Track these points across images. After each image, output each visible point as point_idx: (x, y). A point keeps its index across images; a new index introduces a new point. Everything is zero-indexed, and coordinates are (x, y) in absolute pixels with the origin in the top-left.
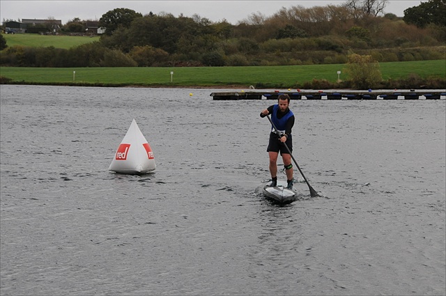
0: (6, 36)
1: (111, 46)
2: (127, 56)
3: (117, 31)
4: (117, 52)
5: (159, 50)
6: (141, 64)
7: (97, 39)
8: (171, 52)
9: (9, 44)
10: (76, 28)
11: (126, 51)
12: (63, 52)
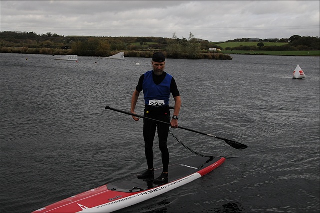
0: (264, 43)
1: (292, 45)
2: (296, 48)
3: (294, 41)
4: (293, 47)
5: (306, 46)
6: (300, 50)
7: (288, 43)
8: (309, 46)
9: (265, 45)
10: (283, 40)
11: (296, 46)
12: (279, 47)
